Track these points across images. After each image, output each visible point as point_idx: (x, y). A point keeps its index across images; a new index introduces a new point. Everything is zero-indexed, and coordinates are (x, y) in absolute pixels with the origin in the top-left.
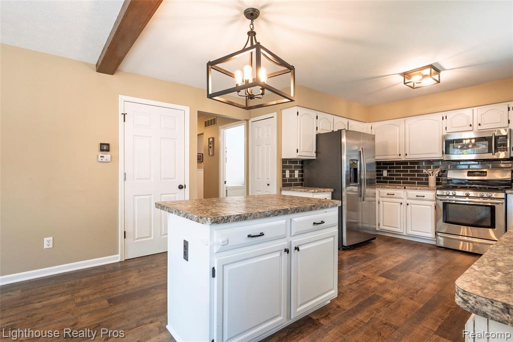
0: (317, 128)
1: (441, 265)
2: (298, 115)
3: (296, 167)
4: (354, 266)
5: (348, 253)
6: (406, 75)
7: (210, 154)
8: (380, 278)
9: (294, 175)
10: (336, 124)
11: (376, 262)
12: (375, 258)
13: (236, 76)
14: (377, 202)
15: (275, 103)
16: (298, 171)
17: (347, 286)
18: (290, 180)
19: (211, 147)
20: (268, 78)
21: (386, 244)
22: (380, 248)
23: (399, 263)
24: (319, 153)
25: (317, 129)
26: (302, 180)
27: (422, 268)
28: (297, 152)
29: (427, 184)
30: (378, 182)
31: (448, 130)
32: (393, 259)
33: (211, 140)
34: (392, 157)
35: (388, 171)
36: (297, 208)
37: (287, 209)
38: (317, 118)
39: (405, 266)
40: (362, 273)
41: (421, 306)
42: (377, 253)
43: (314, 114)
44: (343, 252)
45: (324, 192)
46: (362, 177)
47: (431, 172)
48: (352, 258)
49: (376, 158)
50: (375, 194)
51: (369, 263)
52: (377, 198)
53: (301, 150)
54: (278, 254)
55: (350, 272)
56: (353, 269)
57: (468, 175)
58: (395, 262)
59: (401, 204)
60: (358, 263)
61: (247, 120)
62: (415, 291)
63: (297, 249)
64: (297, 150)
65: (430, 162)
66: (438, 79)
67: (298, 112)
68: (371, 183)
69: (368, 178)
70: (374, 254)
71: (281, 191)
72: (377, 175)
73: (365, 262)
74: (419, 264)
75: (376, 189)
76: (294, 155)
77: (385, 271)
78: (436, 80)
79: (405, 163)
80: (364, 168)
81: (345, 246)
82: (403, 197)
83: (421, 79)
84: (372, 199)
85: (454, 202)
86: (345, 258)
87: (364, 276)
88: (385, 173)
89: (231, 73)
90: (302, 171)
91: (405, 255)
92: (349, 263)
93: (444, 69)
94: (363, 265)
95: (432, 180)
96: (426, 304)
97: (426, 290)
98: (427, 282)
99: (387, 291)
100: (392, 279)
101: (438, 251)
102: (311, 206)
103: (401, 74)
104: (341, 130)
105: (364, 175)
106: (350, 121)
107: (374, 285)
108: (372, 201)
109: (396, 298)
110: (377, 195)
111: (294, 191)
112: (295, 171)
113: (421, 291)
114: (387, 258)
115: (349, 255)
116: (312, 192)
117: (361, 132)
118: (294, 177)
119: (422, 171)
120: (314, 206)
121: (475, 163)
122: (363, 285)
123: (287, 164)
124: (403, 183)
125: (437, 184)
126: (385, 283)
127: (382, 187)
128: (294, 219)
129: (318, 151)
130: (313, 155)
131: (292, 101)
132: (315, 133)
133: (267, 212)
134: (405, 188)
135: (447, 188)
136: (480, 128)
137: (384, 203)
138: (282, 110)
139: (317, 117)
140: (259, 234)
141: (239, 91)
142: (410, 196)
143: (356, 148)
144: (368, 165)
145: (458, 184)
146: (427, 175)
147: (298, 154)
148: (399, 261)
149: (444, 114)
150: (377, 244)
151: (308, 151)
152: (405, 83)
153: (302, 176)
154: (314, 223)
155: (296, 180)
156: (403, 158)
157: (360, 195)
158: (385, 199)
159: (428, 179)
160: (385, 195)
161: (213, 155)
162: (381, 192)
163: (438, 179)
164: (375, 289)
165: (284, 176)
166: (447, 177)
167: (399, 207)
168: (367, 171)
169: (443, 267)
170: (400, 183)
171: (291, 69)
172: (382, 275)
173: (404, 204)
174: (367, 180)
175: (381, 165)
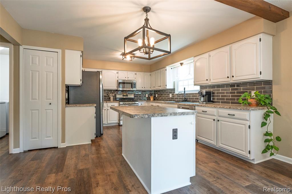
95: (112, 98)
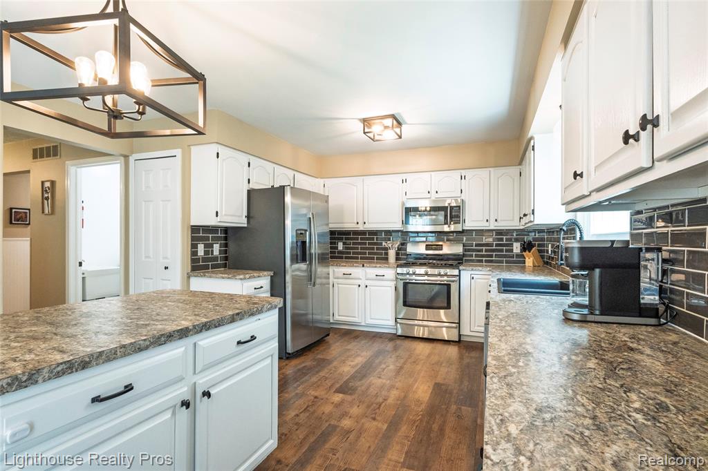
0: (249, 180)
1: (402, 361)
2: (218, 157)
3: (216, 239)
4: (302, 383)
5: (294, 362)
6: (366, 122)
7: (46, 212)
8: (337, 395)
9: (212, 251)
10: (278, 176)
11: (331, 370)
12: (329, 364)
13: (76, 66)
14: (331, 286)
15: (168, 132)
16: (218, 245)
17: (292, 419)
18: (204, 260)
19: (47, 199)
20: (153, 86)
21: (342, 340)
22: (335, 348)
23: (358, 367)
24: (252, 217)
25: (249, 183)
26: (226, 258)
27: (384, 369)
28: (217, 216)
29: (387, 259)
30: (332, 257)
31: (408, 196)
32: (352, 361)
33: (47, 184)
34: (349, 225)
35: (344, 244)
36: (206, 323)
37: (187, 328)
38: (249, 166)
39: (364, 371)
40: (312, 393)
41: (385, 427)
42: (332, 356)
43: (244, 158)
44: (287, 362)
45: (259, 277)
46: (313, 251)
47: (390, 245)
48: (299, 370)
49: (331, 226)
50: (329, 274)
51: (322, 374)
52: (331, 279)
53: (223, 213)
54: (168, 415)
55: (297, 394)
56: (300, 390)
57: (427, 249)
58: (353, 367)
59: (359, 286)
60: (307, 378)
61: (126, 157)
62: (378, 406)
63: (207, 394)
64: (217, 212)
65: (389, 233)
66: (399, 134)
67: (218, 153)
68: (323, 259)
69: (320, 252)
70: (328, 358)
71: (189, 277)
72: (331, 248)
73: (317, 372)
74: (380, 363)
75: (330, 267)
76: (212, 221)
77: (341, 382)
78: (398, 135)
79: (363, 233)
80: (315, 239)
81: (289, 354)
82: (361, 277)
83: (383, 131)
84: (324, 281)
85: (414, 281)
86: (291, 371)
87: (316, 397)
88: (340, 246)
89: (67, 59)
90: (226, 245)
91: (364, 353)
92: (296, 380)
93: (406, 123)
94: (314, 379)
96: (391, 422)
97: (390, 401)
98: (389, 390)
99: (345, 414)
100: (351, 394)
101: (398, 342)
102: (233, 315)
103: (360, 120)
104: (284, 186)
105: (315, 249)
106: (296, 174)
107: (328, 409)
108: (324, 284)
109: (356, 424)
110: (331, 276)
111: (210, 277)
112: (214, 245)
113: (384, 404)
114: (344, 362)
115: (296, 366)
116: (241, 279)
117: (311, 190)
118: (212, 254)
119: (381, 244)
120: (238, 314)
121: (432, 235)
122: (314, 412)
123: (198, 233)
124: (361, 258)
125: (397, 259)
126: (342, 402)
127: (337, 265)
128: (201, 343)
129: (251, 215)
130: (242, 221)
131: (200, 133)
132: (246, 188)
133: (142, 342)
134: (363, 266)
135: (407, 265)
136: (437, 196)
137: (340, 286)
138: (192, 148)
139: (249, 163)
140: (122, 389)
141: (84, 99)
142: (369, 276)
143: (304, 211)
144: (320, 235)
145: (416, 259)
146: (386, 249)
147: (219, 219)
148: (357, 364)
149: (404, 177)
150: (331, 342)
151: (235, 215)
152: (365, 133)
153: (226, 252)
154: (239, 343)
155: (216, 259)
156: (361, 227)
157: (310, 278)
158: (340, 281)
159: (387, 254)
160: (341, 275)
161: (53, 212)
162: (336, 271)
163: (397, 254)
164: (330, 415)
165: (194, 253)
166: (406, 250)
167: (357, 289)
168: (318, 242)
169: (404, 363)
170: (357, 258)
171: (199, 78)
172: (338, 391)
173: (363, 286)
174: (319, 254)
175: (336, 235)
